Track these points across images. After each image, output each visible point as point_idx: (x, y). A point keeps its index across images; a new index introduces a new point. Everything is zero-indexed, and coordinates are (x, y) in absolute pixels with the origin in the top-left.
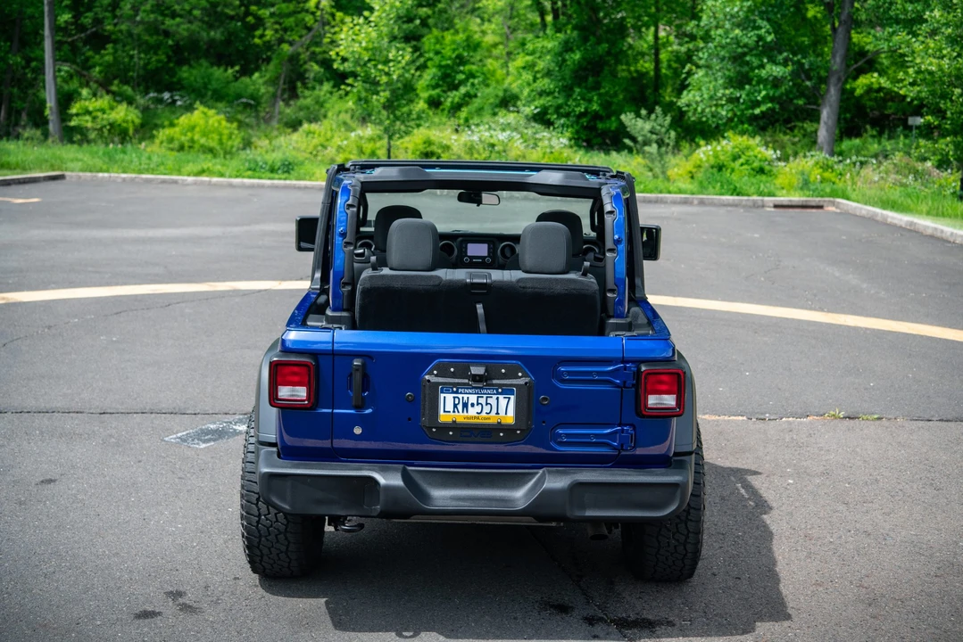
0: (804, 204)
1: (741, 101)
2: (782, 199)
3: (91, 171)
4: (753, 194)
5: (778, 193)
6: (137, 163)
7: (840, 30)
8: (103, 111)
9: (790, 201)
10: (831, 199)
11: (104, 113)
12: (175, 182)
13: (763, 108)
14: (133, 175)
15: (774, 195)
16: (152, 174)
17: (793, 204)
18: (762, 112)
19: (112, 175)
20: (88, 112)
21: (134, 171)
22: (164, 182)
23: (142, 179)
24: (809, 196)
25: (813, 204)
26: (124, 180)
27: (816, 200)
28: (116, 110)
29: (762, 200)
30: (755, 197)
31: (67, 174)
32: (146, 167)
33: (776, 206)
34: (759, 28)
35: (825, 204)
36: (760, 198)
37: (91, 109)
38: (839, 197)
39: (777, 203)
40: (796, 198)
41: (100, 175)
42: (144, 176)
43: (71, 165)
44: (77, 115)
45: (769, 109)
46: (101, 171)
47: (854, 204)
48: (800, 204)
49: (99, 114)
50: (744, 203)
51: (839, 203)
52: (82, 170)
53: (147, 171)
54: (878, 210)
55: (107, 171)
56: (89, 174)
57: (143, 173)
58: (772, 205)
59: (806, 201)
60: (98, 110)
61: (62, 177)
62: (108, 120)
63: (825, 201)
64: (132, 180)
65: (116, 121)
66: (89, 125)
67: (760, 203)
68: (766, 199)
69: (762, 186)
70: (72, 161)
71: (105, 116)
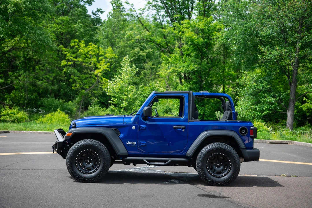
0: (281, 142)
1: (257, 110)
2: (273, 140)
3: (19, 130)
4: (262, 138)
5: (271, 138)
6: (36, 127)
7: (292, 84)
8: (14, 113)
9: (276, 141)
10: (291, 141)
11: (14, 115)
12: (50, 133)
13: (265, 113)
14: (35, 131)
15: (269, 139)
16: (42, 131)
17: (277, 142)
18: (265, 114)
19: (27, 131)
20: (8, 114)
21: (35, 130)
22: (46, 133)
23: (38, 133)
24: (282, 140)
25: (284, 142)
26: (31, 133)
27: (285, 141)
28: (19, 113)
29: (265, 141)
30: (262, 140)
31: (10, 131)
32: (39, 128)
33: (270, 143)
34: (263, 83)
35: (289, 143)
36: (265, 140)
37: (9, 113)
38: (294, 140)
39: (271, 142)
40: (278, 140)
41: (23, 131)
42: (38, 132)
43: (11, 128)
44: (4, 115)
45: (267, 113)
46: (22, 130)
47: (299, 142)
48: (279, 142)
49: (13, 115)
50: (259, 142)
51: (294, 142)
52: (15, 130)
53: (40, 130)
54: (308, 143)
55: (24, 130)
56: (18, 131)
57: (38, 130)
58: (269, 142)
59: (281, 141)
60: (12, 113)
61: (8, 132)
62: (16, 117)
63: (288, 141)
64: (34, 133)
65: (19, 117)
66: (8, 119)
67: (265, 142)
68: (266, 140)
69: (265, 136)
70: (12, 127)
71: (15, 115)
